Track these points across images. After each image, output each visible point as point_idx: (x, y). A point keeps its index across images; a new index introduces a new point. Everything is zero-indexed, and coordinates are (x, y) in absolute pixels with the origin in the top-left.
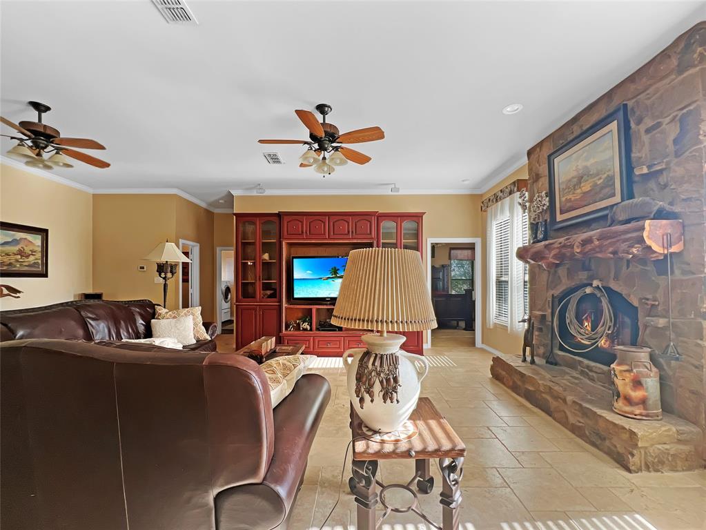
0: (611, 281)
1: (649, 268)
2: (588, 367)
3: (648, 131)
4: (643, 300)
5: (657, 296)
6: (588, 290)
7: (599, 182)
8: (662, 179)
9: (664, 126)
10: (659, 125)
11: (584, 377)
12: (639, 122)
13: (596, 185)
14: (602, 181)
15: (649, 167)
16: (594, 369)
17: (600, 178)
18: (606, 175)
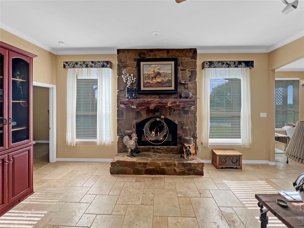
0: (168, 116)
1: (181, 112)
2: (157, 149)
3: (181, 70)
4: (179, 122)
5: (184, 120)
6: (158, 119)
7: (165, 80)
8: (186, 86)
9: (186, 71)
10: (185, 70)
11: (156, 153)
12: (179, 66)
13: (163, 81)
14: (166, 80)
15: (185, 82)
16: (160, 149)
17: (165, 79)
18: (168, 79)
